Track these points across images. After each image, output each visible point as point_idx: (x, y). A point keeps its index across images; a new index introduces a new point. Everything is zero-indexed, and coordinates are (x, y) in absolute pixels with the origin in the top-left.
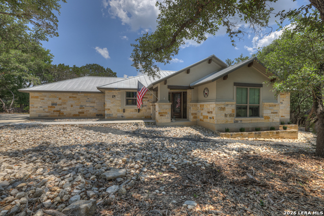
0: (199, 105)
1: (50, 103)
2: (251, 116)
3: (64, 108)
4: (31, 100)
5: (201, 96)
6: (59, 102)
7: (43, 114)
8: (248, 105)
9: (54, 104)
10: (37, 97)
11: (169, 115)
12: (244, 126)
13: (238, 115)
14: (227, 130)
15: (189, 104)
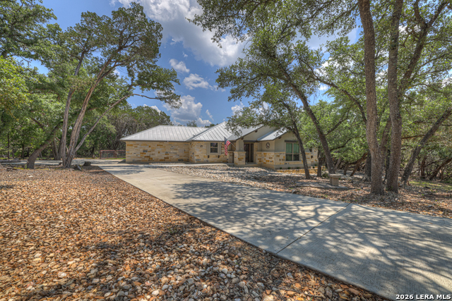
0: (263, 153)
1: (141, 150)
2: (295, 160)
3: (153, 154)
4: (127, 148)
5: (264, 148)
6: (149, 149)
7: (136, 159)
8: (293, 154)
9: (145, 151)
10: (132, 145)
11: (244, 160)
12: (291, 166)
13: (287, 160)
14: (281, 169)
15: (255, 152)
